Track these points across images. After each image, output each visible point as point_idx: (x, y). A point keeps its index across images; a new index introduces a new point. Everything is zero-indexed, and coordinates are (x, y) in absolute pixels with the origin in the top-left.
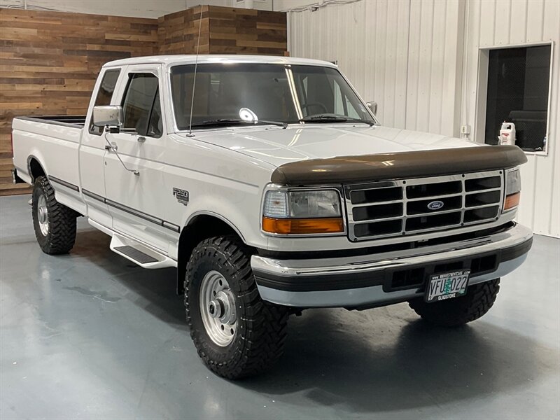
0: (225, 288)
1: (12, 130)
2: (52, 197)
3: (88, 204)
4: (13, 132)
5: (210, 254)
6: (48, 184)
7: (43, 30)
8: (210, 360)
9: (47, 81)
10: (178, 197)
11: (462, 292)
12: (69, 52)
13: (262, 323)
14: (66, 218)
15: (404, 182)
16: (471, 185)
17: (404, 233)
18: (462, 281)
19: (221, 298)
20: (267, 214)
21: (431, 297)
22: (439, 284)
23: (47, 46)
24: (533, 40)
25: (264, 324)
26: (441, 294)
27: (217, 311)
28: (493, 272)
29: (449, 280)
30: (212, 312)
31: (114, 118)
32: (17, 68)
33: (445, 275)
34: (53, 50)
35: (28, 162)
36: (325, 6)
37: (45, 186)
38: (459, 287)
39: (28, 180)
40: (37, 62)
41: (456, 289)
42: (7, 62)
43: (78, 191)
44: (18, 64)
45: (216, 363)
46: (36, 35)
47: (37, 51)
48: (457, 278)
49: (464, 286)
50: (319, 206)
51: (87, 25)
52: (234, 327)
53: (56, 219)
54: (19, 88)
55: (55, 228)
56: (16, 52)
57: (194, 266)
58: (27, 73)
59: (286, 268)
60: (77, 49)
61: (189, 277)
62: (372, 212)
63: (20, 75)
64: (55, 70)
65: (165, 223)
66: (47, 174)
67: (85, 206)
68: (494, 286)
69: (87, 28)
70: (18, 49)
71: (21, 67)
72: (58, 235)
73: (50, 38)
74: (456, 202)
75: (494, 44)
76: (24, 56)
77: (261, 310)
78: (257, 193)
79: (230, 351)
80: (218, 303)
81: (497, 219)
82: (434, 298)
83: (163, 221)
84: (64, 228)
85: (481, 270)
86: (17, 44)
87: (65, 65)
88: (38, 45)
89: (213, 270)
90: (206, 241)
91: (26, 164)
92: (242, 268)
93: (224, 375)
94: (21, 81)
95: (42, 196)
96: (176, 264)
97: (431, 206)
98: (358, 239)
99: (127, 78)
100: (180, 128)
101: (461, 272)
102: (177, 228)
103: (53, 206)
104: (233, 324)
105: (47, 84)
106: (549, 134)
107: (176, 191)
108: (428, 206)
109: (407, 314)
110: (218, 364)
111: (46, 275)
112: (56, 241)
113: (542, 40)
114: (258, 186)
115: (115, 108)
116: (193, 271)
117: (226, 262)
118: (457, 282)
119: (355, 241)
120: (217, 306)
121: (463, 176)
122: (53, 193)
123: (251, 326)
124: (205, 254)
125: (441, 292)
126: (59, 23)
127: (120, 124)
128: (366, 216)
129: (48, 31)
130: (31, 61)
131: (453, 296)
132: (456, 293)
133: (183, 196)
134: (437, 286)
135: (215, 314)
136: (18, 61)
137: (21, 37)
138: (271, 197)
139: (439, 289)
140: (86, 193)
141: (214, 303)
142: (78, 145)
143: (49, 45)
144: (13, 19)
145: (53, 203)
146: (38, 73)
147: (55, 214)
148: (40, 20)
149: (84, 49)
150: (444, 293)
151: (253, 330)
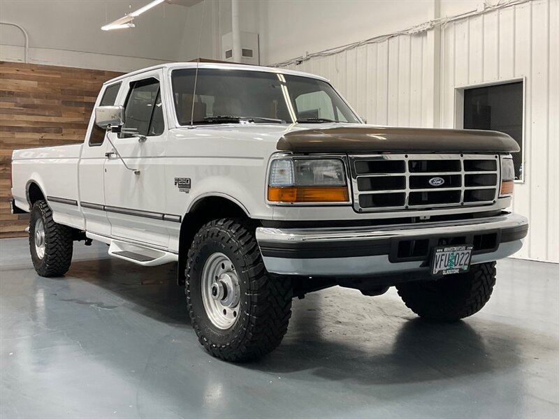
0: (228, 271)
1: (11, 161)
2: (49, 219)
3: (86, 218)
4: (13, 163)
5: (213, 234)
6: (47, 206)
7: (42, 83)
8: (212, 345)
9: (46, 129)
10: (180, 186)
11: (466, 268)
12: (66, 103)
13: (267, 298)
14: (62, 239)
15: (406, 156)
16: (470, 165)
17: (407, 207)
18: (465, 257)
19: (224, 280)
20: (273, 183)
21: (436, 271)
22: (444, 257)
23: (46, 97)
24: (506, 76)
25: (269, 299)
26: (445, 269)
27: (220, 292)
28: (493, 251)
29: (453, 254)
30: (215, 294)
31: (116, 118)
32: (17, 117)
33: (449, 249)
34: (53, 101)
35: (26, 188)
36: (309, 59)
37: (44, 208)
38: (463, 262)
39: (26, 207)
40: (36, 112)
41: (460, 265)
42: (9, 111)
43: (77, 205)
44: (18, 114)
45: (219, 346)
46: (36, 86)
47: (36, 101)
48: (460, 252)
49: (467, 262)
50: (324, 176)
51: (84, 79)
52: (237, 309)
53: (53, 240)
54: (19, 136)
55: (51, 249)
56: (16, 102)
57: (196, 251)
58: (27, 122)
59: (292, 235)
60: (76, 100)
61: (191, 262)
62: (376, 184)
63: (19, 124)
64: (53, 119)
65: (165, 216)
66: (46, 194)
67: (83, 221)
68: (491, 277)
69: (84, 81)
70: (18, 100)
71: (21, 116)
72: (55, 255)
73: (48, 90)
74: (455, 181)
75: (469, 83)
76: (25, 106)
77: (266, 284)
78: (262, 165)
79: (233, 331)
80: (222, 285)
81: (494, 202)
82: (439, 272)
83: (164, 215)
84: (60, 249)
85: (482, 248)
86: (18, 95)
87: (63, 115)
88: (37, 96)
89: (216, 252)
90: (209, 223)
91: (25, 190)
92: (246, 243)
93: (227, 358)
94: (21, 130)
95: (39, 220)
96: (176, 257)
97: (432, 181)
98: (364, 209)
99: (128, 87)
100: (181, 124)
101: (464, 247)
102: (178, 218)
103: (51, 227)
104: (235, 307)
105: (45, 132)
106: (525, 163)
107: (177, 181)
108: (430, 182)
109: (404, 314)
110: (221, 347)
111: (41, 298)
112: (52, 262)
113: (514, 77)
114: (262, 158)
115: (117, 108)
116: (194, 257)
117: (230, 239)
118: (461, 257)
119: (360, 212)
120: (220, 287)
121: (462, 156)
122: (51, 215)
123: (256, 300)
124: (207, 235)
125: (445, 266)
126: (59, 77)
127: (122, 124)
128: (369, 187)
129: (48, 83)
130: (30, 111)
131: (457, 271)
132: (460, 269)
133: (184, 184)
134: (442, 260)
135: (217, 296)
136: (18, 111)
137: (21, 88)
138: (277, 166)
139: (443, 263)
140: (85, 205)
141: (217, 285)
142: (78, 160)
143: (48, 97)
144: (15, 72)
145: (51, 224)
146: (37, 122)
147: (52, 235)
148: (41, 73)
149: (82, 100)
150: (448, 267)
151: (257, 304)
